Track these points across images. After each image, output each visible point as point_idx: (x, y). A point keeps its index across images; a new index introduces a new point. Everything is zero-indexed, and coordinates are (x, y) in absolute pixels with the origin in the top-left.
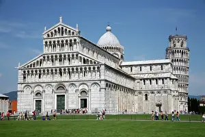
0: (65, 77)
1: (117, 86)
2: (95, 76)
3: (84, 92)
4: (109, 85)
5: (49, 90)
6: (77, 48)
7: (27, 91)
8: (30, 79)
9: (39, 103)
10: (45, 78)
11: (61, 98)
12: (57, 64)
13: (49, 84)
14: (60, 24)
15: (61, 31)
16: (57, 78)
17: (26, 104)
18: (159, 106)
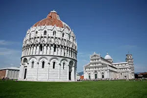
0: (97, 69)
1: (112, 71)
2: (106, 68)
3: (103, 73)
4: (110, 71)
5: (92, 73)
6: (100, 60)
7: (86, 73)
8: (87, 70)
9: (90, 76)
10: (91, 69)
11: (96, 75)
12: (94, 65)
13: (92, 71)
14: (95, 54)
15: (95, 56)
16: (95, 69)
17: (86, 77)
18: (126, 77)
